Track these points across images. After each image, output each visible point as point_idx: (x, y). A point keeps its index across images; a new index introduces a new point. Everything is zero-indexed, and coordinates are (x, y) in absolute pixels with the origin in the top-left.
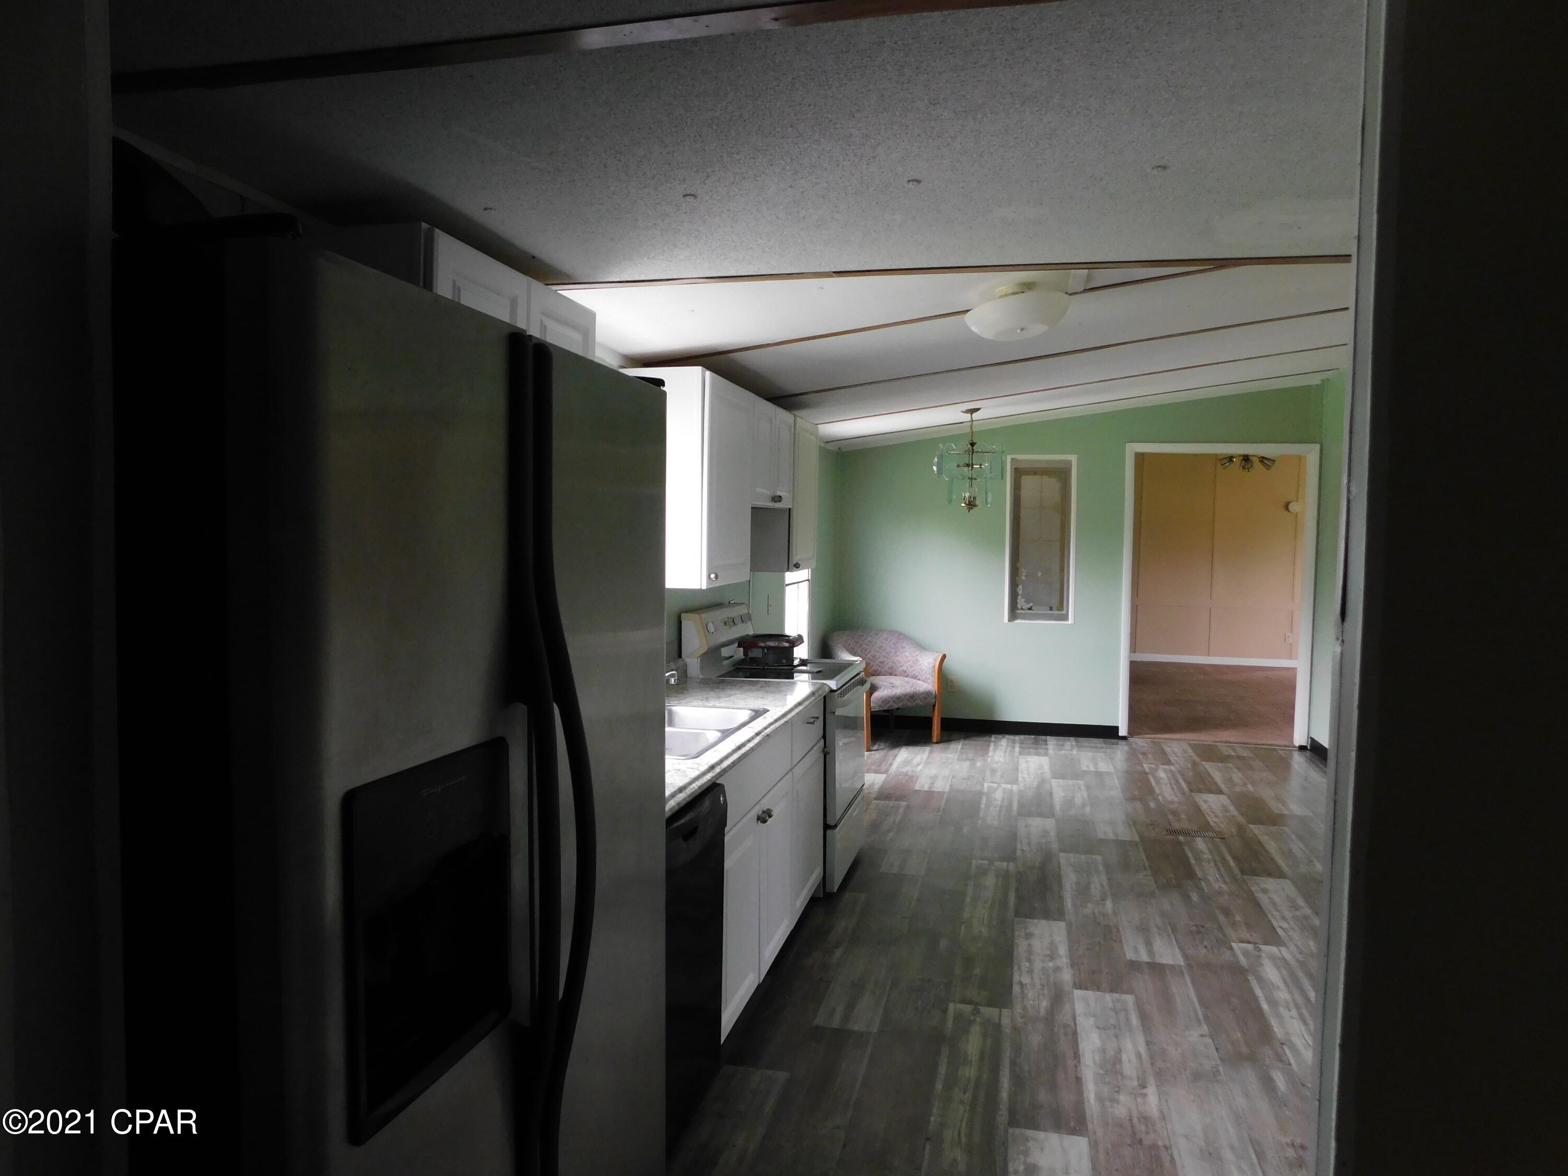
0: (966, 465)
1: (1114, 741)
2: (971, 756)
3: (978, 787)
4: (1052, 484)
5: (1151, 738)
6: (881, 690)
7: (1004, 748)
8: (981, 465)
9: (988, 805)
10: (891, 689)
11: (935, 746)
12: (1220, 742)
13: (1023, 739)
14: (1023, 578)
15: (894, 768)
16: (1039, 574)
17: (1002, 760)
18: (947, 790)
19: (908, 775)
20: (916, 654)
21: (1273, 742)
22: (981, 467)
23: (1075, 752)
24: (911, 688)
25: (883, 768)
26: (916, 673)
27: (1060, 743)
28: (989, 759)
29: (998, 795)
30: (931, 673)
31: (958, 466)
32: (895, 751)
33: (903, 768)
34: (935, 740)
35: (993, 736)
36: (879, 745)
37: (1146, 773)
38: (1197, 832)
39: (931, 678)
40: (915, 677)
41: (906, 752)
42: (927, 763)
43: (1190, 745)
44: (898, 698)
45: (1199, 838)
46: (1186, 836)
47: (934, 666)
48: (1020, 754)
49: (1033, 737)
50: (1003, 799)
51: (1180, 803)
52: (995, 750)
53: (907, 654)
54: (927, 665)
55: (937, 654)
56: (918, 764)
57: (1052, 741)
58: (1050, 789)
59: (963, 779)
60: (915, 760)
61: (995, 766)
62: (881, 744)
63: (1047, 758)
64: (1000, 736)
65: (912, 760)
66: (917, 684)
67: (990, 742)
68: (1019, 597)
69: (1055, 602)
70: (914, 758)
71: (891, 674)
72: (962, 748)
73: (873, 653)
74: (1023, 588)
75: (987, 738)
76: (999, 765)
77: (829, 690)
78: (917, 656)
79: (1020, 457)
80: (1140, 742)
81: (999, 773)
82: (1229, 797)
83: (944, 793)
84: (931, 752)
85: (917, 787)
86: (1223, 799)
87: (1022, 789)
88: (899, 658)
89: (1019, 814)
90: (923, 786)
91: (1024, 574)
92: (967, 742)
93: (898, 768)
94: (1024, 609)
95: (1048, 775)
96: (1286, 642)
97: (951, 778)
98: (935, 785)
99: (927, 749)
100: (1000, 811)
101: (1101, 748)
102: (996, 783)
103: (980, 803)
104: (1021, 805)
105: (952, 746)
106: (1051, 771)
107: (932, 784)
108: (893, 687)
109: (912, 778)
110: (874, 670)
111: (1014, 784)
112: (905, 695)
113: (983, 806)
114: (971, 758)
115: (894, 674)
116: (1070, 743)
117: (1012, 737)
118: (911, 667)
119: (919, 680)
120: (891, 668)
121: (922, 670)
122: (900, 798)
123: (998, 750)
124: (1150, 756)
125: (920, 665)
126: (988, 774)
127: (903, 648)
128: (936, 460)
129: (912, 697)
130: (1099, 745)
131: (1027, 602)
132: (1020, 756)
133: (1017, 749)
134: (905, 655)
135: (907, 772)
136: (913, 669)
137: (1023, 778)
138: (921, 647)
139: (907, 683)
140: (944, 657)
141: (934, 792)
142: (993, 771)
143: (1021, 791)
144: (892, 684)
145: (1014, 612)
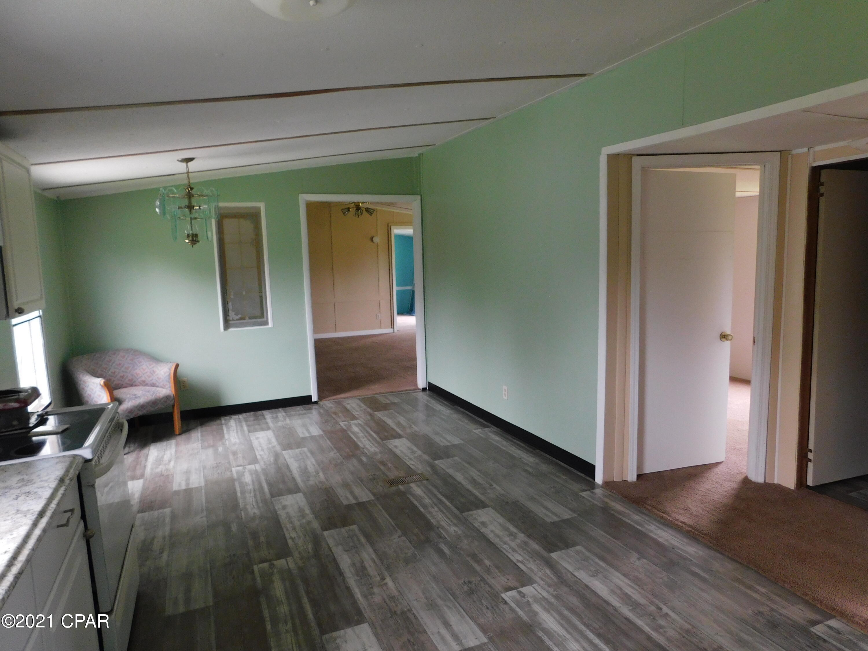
0: (186, 207)
1: (310, 406)
2: (211, 442)
3: (228, 474)
4: (247, 225)
5: (333, 399)
6: (126, 403)
7: (235, 429)
8: (200, 207)
9: (243, 492)
10: (134, 400)
11: (179, 438)
12: (377, 394)
13: (245, 417)
14: (232, 297)
15: (148, 470)
16: (244, 293)
17: (238, 441)
18: (203, 484)
19: (163, 475)
20: (152, 366)
21: (407, 388)
22: (200, 208)
23: (288, 421)
24: (152, 396)
25: (138, 472)
26: (154, 381)
27: (275, 415)
28: (227, 442)
29: (247, 478)
30: (168, 380)
31: (179, 208)
32: (145, 451)
33: (156, 468)
34: (177, 431)
35: (222, 418)
36: (129, 447)
37: (345, 431)
38: (407, 477)
39: (168, 384)
40: (153, 385)
41: (156, 450)
42: (177, 458)
43: (359, 399)
44: (142, 407)
45: (412, 484)
46: (404, 484)
47: (170, 375)
48: (249, 432)
49: (252, 413)
50: (253, 481)
51: (381, 453)
52: (228, 430)
53: (144, 367)
54: (163, 374)
55: (171, 364)
56: (170, 461)
57: (268, 415)
58: (285, 462)
59: (213, 468)
60: (165, 456)
61: (234, 448)
62: (130, 446)
63: (270, 431)
64: (228, 418)
65: (163, 457)
66: (157, 391)
67: (221, 424)
68: (230, 312)
69: (258, 313)
70: (164, 455)
71: (132, 385)
72: (202, 436)
73: (112, 370)
74: (232, 304)
75: (218, 422)
76: (237, 446)
77: (84, 461)
78: (153, 367)
79: (222, 204)
80: (328, 404)
81: (240, 455)
82: (407, 439)
83: (201, 487)
84: (177, 445)
85: (176, 488)
86: (404, 441)
87: (264, 467)
88: (138, 371)
89: (272, 496)
90: (180, 485)
91: (232, 294)
92: (204, 428)
93: (152, 469)
94: (235, 320)
95: (278, 448)
96: (378, 319)
97: (202, 469)
98: (191, 481)
99: (173, 443)
100: (255, 495)
101: (304, 414)
102: (241, 466)
103: (235, 492)
104: (270, 484)
105: (193, 435)
106: (279, 444)
107: (188, 480)
108: (136, 397)
109: (167, 478)
110: (116, 384)
111: (256, 464)
112: (148, 403)
113: (239, 494)
114: (212, 444)
115: (134, 384)
116: (281, 413)
117: (236, 417)
118: (150, 377)
119: (158, 387)
120: (131, 380)
121: (159, 379)
122: (163, 504)
123: (231, 432)
124: (340, 414)
125: (157, 375)
126: (231, 457)
127: (140, 362)
128: (158, 203)
129: (154, 403)
130: (301, 412)
131: (236, 314)
132: (250, 434)
133: (245, 428)
134: (143, 368)
135: (162, 471)
136: (151, 378)
137: (260, 455)
138: (156, 359)
139: (148, 392)
140: (177, 366)
141: (192, 488)
142: (234, 453)
143: (263, 469)
144: (135, 395)
145: (227, 324)
